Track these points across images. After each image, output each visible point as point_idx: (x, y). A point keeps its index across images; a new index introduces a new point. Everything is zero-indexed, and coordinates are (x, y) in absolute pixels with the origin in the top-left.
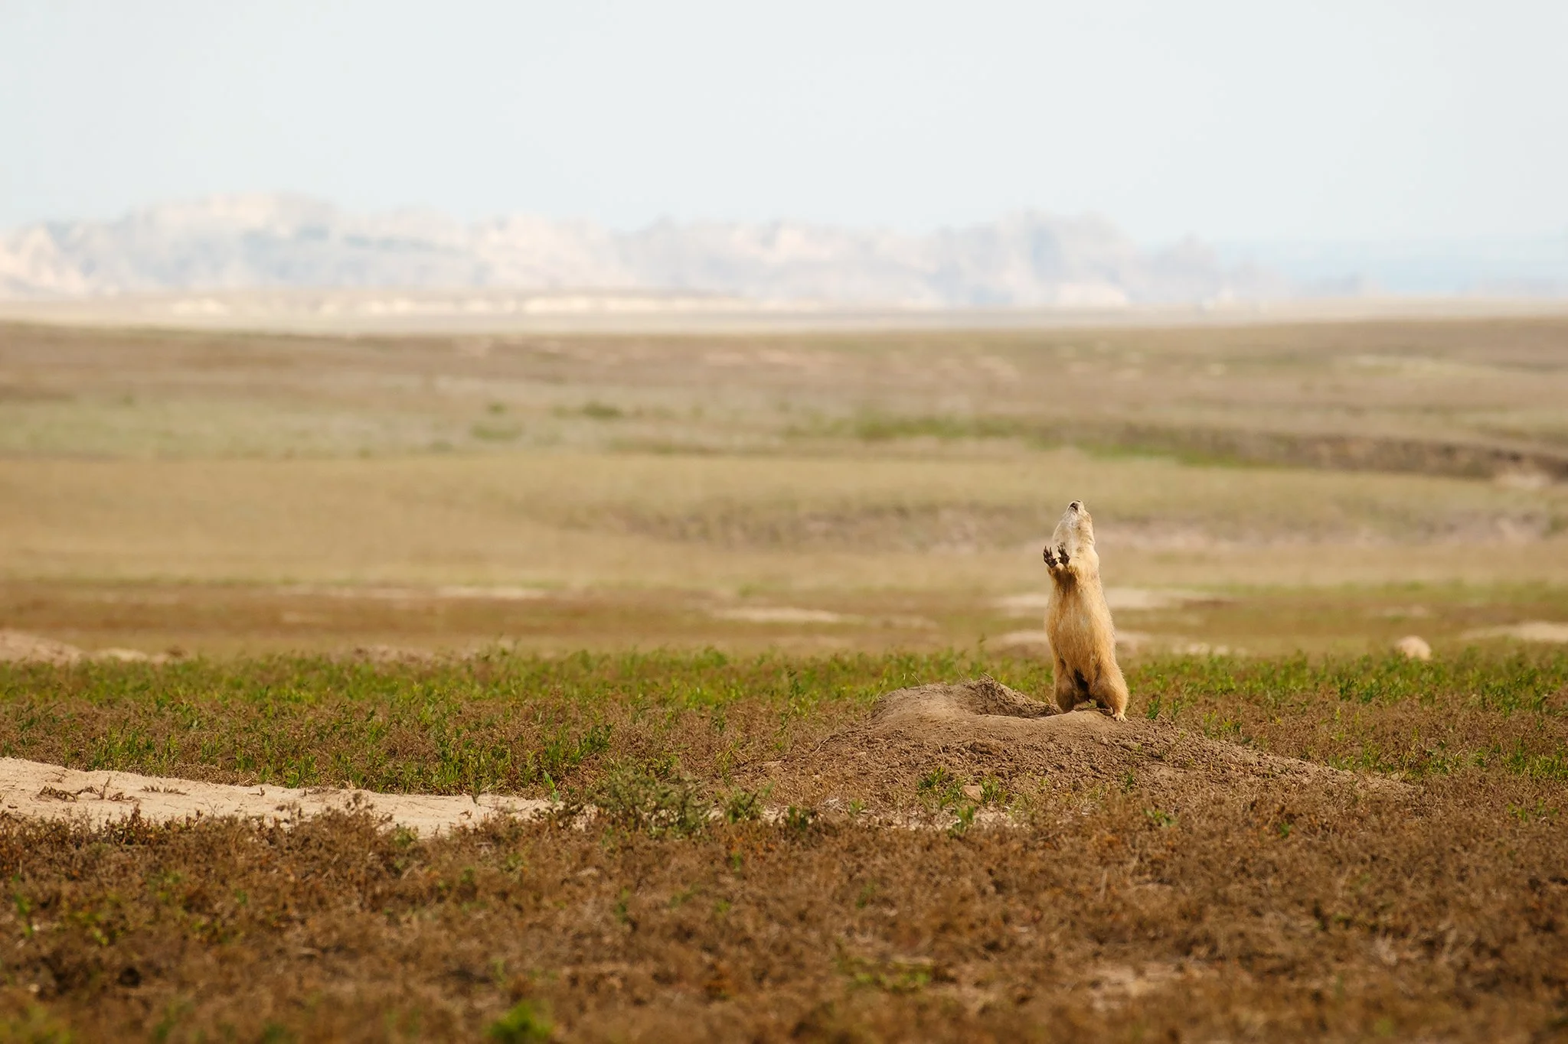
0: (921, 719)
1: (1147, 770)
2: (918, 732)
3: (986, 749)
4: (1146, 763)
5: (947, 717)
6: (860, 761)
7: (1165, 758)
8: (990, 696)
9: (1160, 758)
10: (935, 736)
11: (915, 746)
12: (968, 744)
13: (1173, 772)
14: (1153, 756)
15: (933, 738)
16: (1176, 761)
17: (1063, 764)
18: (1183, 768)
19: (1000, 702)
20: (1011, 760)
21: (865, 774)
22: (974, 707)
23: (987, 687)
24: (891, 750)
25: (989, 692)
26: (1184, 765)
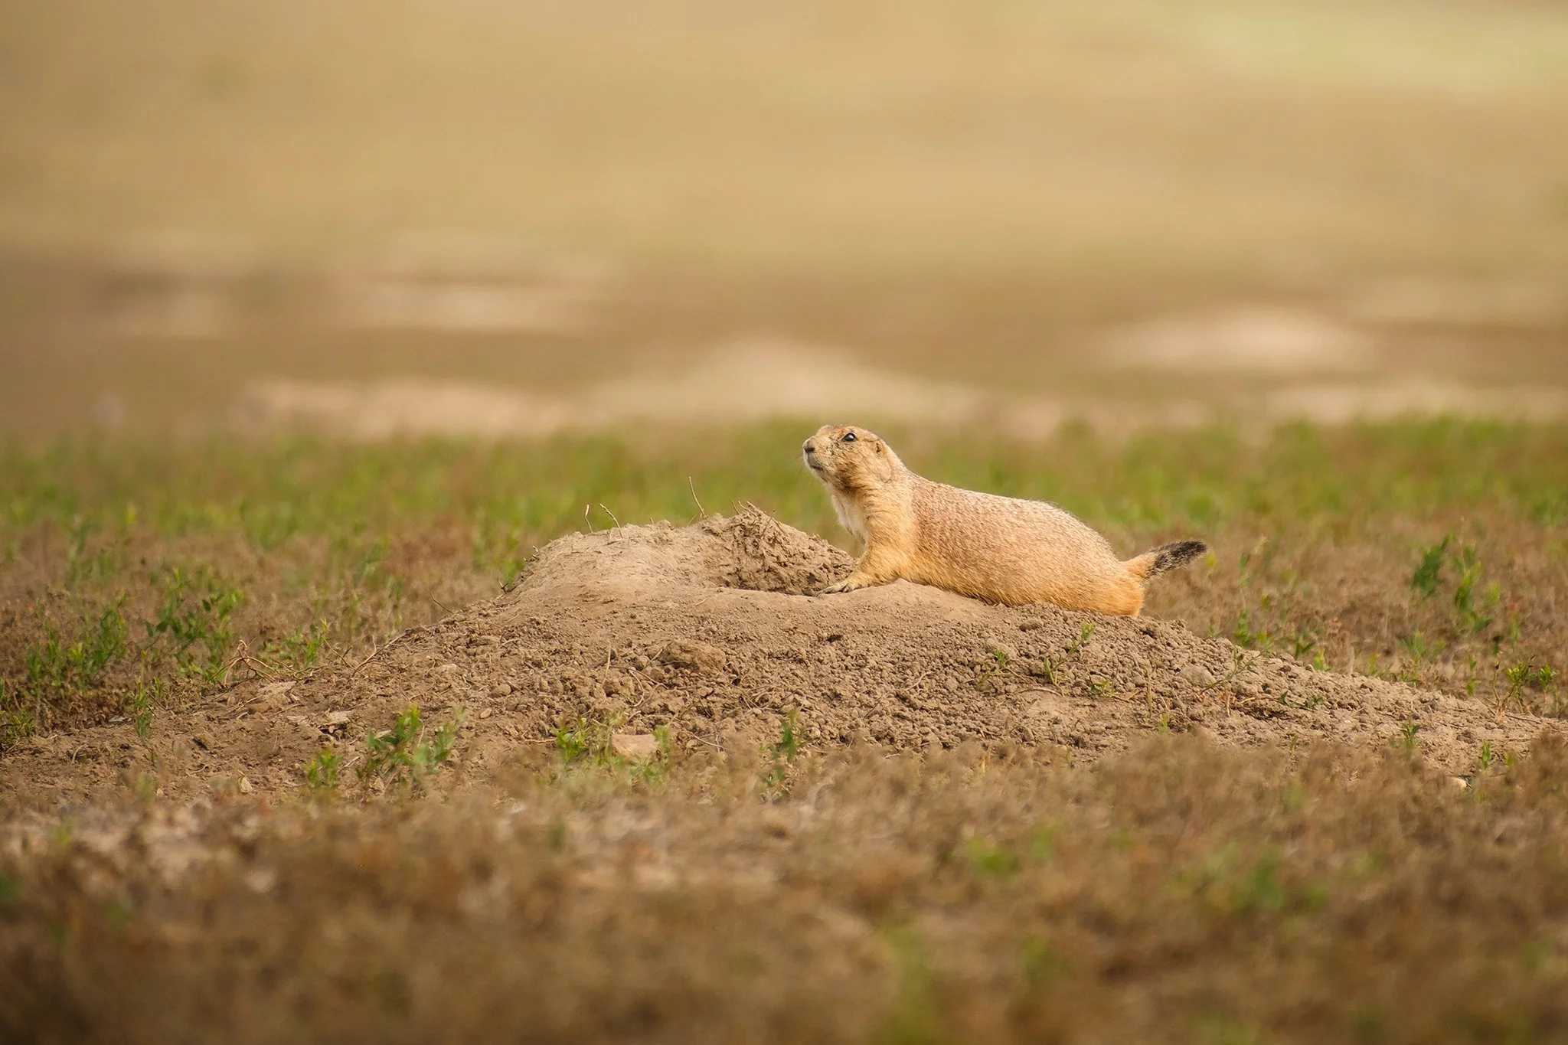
0: (586, 597)
1: (1014, 703)
2: (572, 624)
3: (687, 657)
4: (1013, 687)
5: (638, 593)
6: (438, 682)
7: (1056, 676)
8: (750, 549)
9: (1044, 678)
10: (603, 631)
11: (556, 652)
12: (657, 649)
13: (1066, 706)
14: (1031, 674)
15: (599, 635)
16: (1077, 684)
17: (839, 689)
18: (1090, 697)
19: (770, 562)
20: (736, 682)
21: (436, 710)
22: (714, 572)
23: (746, 531)
24: (507, 660)
25: (749, 541)
26: (1091, 692)
